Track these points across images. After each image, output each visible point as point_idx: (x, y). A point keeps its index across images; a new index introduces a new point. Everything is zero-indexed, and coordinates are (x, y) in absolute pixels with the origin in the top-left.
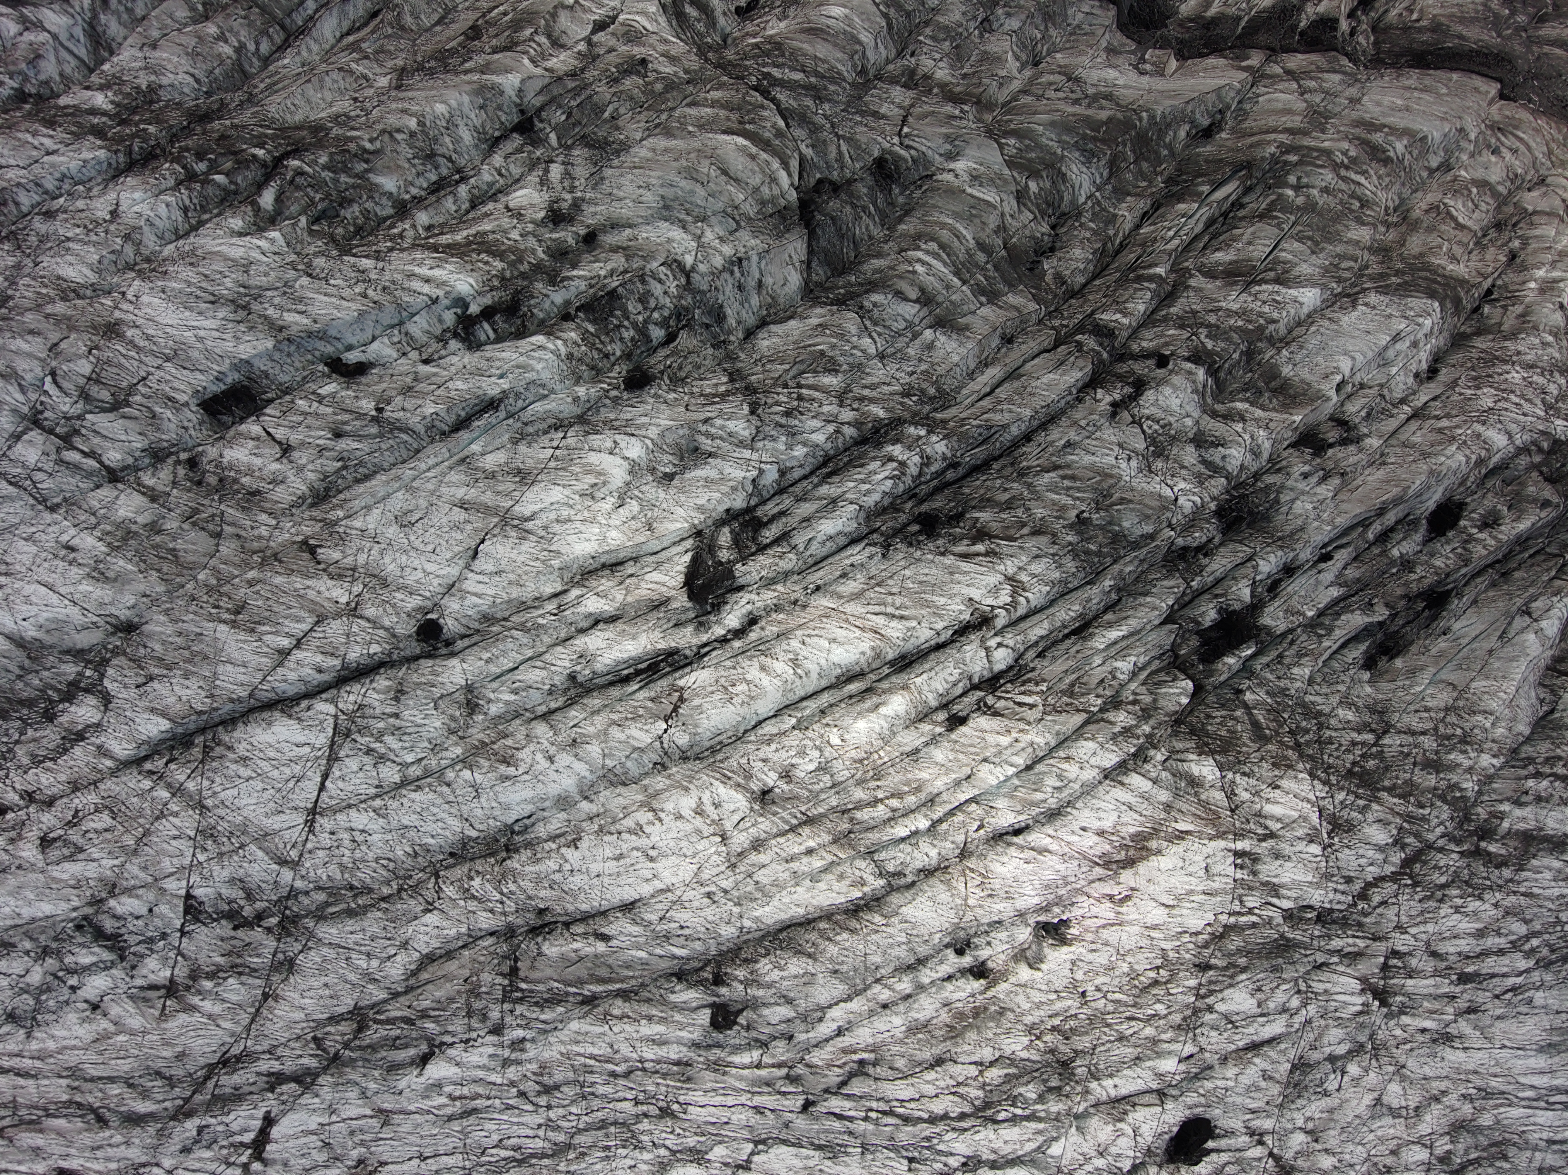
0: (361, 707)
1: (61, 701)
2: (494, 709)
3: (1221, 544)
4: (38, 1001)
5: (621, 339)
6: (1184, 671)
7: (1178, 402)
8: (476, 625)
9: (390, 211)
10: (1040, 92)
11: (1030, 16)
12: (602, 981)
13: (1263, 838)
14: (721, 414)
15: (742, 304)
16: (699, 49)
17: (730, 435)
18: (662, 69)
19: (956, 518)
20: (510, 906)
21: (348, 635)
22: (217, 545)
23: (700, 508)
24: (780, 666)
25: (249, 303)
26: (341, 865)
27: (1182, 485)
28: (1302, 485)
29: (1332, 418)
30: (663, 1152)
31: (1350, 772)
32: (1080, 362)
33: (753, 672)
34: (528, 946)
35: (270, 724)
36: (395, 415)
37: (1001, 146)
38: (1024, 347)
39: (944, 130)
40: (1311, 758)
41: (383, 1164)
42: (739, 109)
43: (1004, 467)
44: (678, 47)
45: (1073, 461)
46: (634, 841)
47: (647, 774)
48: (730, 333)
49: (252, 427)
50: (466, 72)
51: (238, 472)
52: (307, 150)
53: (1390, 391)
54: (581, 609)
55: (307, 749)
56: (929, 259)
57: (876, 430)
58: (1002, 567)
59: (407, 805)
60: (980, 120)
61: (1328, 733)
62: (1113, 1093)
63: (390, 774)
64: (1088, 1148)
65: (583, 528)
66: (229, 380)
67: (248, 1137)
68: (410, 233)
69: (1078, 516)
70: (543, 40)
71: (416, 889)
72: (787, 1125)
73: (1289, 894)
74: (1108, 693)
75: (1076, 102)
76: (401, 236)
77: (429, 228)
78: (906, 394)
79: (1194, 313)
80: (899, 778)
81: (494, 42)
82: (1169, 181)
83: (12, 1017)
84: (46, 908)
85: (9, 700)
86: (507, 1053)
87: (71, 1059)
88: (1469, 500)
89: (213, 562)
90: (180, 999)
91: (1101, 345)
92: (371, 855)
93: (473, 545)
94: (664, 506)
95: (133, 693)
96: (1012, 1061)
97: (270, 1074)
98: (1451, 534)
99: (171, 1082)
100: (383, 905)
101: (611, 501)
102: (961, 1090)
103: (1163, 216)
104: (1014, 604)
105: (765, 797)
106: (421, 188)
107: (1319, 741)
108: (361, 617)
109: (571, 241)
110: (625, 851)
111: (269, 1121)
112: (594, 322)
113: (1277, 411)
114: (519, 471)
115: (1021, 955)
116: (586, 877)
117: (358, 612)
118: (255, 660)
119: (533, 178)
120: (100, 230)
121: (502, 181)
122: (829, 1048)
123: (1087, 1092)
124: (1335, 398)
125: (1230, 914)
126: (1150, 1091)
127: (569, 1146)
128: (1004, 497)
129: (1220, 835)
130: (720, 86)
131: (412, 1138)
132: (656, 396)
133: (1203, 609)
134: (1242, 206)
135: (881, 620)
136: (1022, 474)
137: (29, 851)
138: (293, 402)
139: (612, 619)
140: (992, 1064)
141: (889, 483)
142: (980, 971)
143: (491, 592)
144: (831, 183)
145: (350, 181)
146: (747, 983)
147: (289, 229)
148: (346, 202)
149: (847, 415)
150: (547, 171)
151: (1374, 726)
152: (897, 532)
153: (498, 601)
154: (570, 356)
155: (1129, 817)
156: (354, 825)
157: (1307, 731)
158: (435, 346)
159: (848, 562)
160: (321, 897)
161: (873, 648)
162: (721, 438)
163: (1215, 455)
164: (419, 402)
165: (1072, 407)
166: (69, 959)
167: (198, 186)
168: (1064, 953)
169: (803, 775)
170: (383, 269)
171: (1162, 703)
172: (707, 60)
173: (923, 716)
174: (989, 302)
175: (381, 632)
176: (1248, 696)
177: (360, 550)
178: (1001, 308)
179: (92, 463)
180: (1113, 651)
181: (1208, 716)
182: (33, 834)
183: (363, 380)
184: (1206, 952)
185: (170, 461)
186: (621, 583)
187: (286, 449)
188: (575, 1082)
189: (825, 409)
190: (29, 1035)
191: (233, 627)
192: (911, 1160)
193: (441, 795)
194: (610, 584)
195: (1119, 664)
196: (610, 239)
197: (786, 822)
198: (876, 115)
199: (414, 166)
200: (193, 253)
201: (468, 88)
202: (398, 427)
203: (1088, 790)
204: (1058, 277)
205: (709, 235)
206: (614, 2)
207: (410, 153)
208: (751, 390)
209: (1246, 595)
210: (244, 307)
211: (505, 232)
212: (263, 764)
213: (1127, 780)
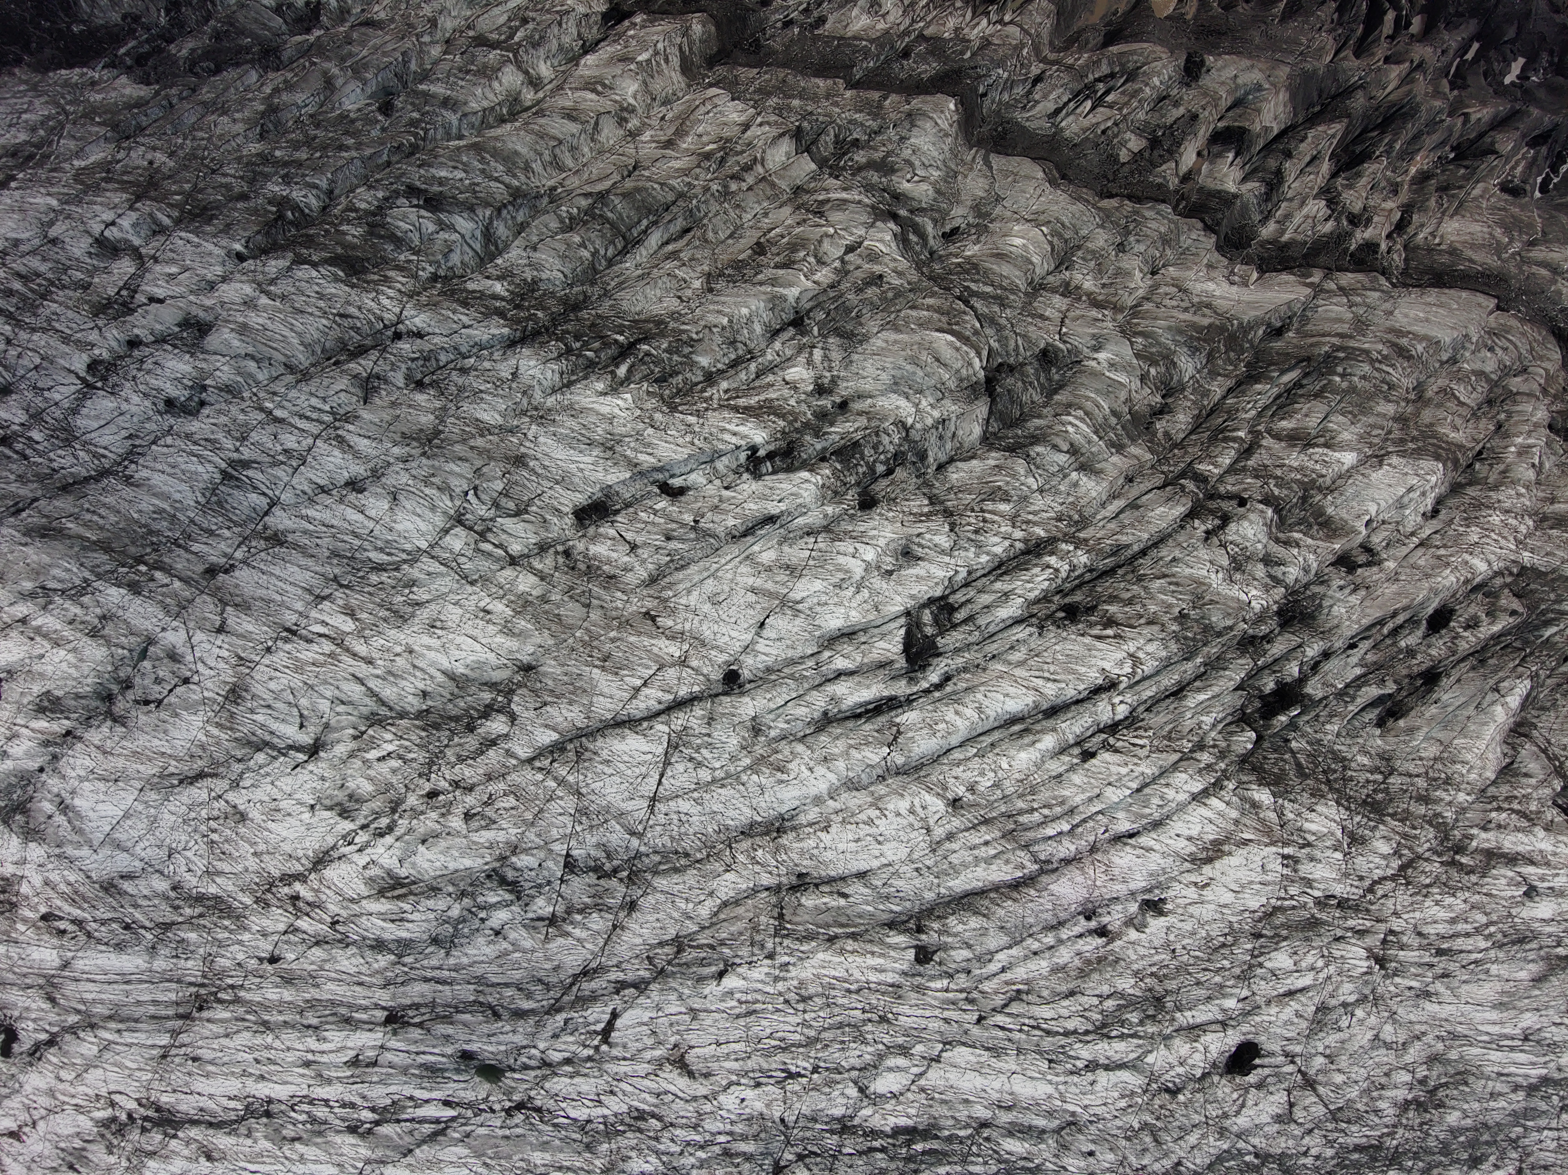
0: (685, 728)
1: (480, 718)
2: (773, 733)
3: (1280, 634)
4: (456, 929)
5: (857, 473)
6: (1249, 725)
7: (1253, 532)
8: (761, 674)
9: (702, 379)
10: (1159, 300)
11: (1154, 242)
12: (842, 926)
13: (1303, 847)
14: (928, 531)
15: (940, 448)
16: (917, 265)
17: (935, 545)
18: (893, 281)
19: (1091, 609)
20: (783, 870)
21: (679, 679)
22: (588, 612)
23: (912, 597)
24: (969, 712)
25: (613, 446)
26: (671, 837)
27: (1254, 592)
28: (1338, 595)
29: (1361, 546)
30: (881, 1047)
31: (1365, 801)
32: (1183, 501)
33: (950, 716)
34: (789, 899)
35: (623, 738)
36: (707, 525)
37: (1132, 343)
38: (1141, 485)
39: (1091, 331)
40: (1338, 790)
41: (691, 1047)
42: (948, 313)
43: (1126, 574)
44: (903, 264)
45: (1177, 572)
46: (867, 829)
47: (875, 783)
48: (928, 467)
49: (607, 530)
50: (761, 284)
51: (600, 561)
52: (653, 338)
53: (1404, 526)
54: (832, 667)
55: (650, 756)
56: (1076, 422)
57: (1038, 545)
58: (1126, 647)
59: (715, 797)
60: (1116, 321)
61: (1350, 772)
62: (1191, 1021)
63: (705, 775)
64: (1173, 1059)
65: (834, 609)
66: (595, 497)
67: (599, 1027)
68: (716, 396)
69: (1180, 612)
70: (812, 259)
71: (718, 856)
72: (966, 1032)
73: (1319, 886)
74: (1196, 739)
75: (1186, 310)
76: (711, 398)
77: (726, 391)
78: (1059, 519)
79: (1266, 466)
80: (1048, 794)
81: (777, 259)
82: (1249, 366)
83: (435, 941)
84: (467, 863)
85: (441, 716)
86: (777, 972)
87: (479, 970)
88: (1457, 607)
89: (585, 624)
90: (558, 928)
91: (1198, 488)
92: (691, 831)
93: (761, 619)
94: (887, 593)
95: (532, 714)
96: (1122, 995)
97: (617, 982)
98: (1443, 632)
99: (548, 987)
100: (697, 865)
101: (851, 590)
102: (1086, 1014)
103: (1243, 392)
104: (1133, 673)
105: (955, 803)
106: (724, 364)
107: (1344, 779)
108: (688, 666)
109: (829, 406)
110: (861, 836)
111: (615, 1015)
112: (841, 462)
113: (1322, 540)
114: (788, 567)
115: (1129, 922)
116: (834, 852)
117: (686, 663)
118: (619, 694)
119: (802, 359)
120: (505, 386)
121: (780, 360)
122: (996, 980)
123: (1173, 1019)
124: (1364, 532)
125: (1277, 899)
126: (1217, 1022)
127: (817, 1040)
128: (1126, 595)
129: (1273, 843)
130: (933, 295)
131: (712, 1030)
132: (880, 514)
133: (1265, 681)
134: (1301, 386)
135: (1039, 682)
136: (1140, 579)
137: (456, 822)
138: (635, 513)
139: (851, 673)
140: (1108, 997)
141: (1046, 584)
142: (1102, 932)
143: (774, 653)
144: (1009, 366)
145: (680, 359)
146: (940, 933)
147: (635, 391)
148: (675, 373)
149: (1018, 534)
150: (811, 354)
152: (1049, 617)
153: (778, 658)
154: (823, 486)
155: (1209, 828)
156: (680, 810)
157: (1335, 771)
158: (732, 477)
159: (1014, 638)
160: (657, 858)
161: (1033, 701)
162: (928, 547)
163: (1278, 571)
164: (723, 517)
165: (1177, 532)
166: (480, 899)
167: (573, 358)
168: (1162, 922)
169: (984, 788)
170: (703, 424)
171: (1233, 747)
172: (922, 273)
173: (1063, 751)
174: (1118, 452)
175: (701, 678)
176: (1294, 744)
177: (686, 619)
178: (1125, 456)
179: (501, 552)
180: (1200, 708)
181: (1265, 758)
182: (459, 810)
183: (682, 498)
184: (1260, 925)
185: (552, 551)
186: (858, 647)
187: (634, 547)
188: (823, 994)
189: (1002, 529)
190: (448, 954)
191: (603, 671)
192: (1050, 1061)
193: (738, 791)
194: (850, 648)
195: (1204, 718)
196: (857, 406)
197: (970, 821)
198: (1042, 317)
199: (722, 349)
200: (571, 407)
201: (764, 297)
202: (708, 534)
203: (1181, 808)
204: (1167, 434)
205: (924, 403)
206: (861, 232)
207: (719, 340)
208: (948, 513)
209: (1295, 671)
210: (610, 449)
211: (786, 399)
212: (620, 765)
213: (1208, 802)
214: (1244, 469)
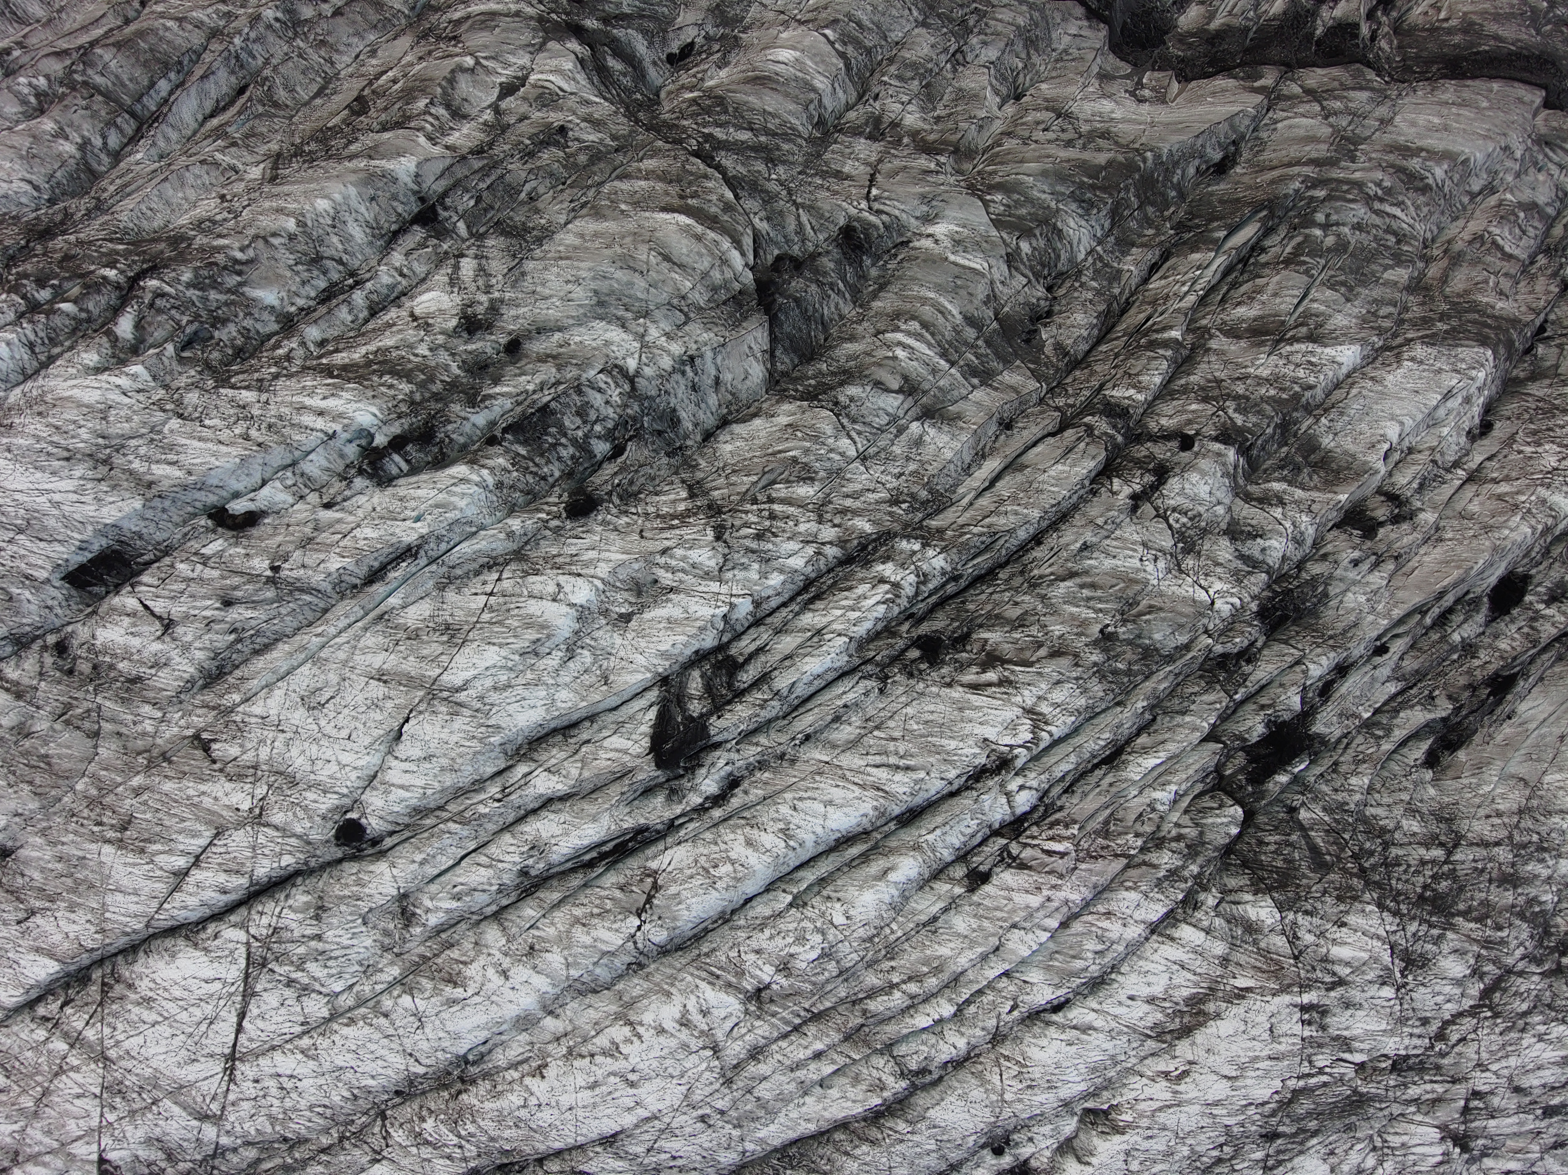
0: (276, 930)
2: (434, 919)
3: (1265, 645)
5: (559, 459)
6: (1230, 794)
7: (1207, 488)
8: (407, 820)
9: (276, 327)
10: (1026, 134)
11: (1010, 43)
13: (1331, 987)
14: (681, 543)
15: (698, 405)
16: (627, 108)
17: (694, 566)
18: (585, 137)
19: (962, 640)
20: (471, 1150)
21: (254, 848)
22: (96, 747)
23: (663, 655)
24: (769, 839)
25: (110, 457)
26: (270, 1116)
27: (1218, 586)
28: (1352, 574)
29: (1379, 491)
31: (1421, 897)
32: (1092, 450)
33: (739, 850)
35: (173, 956)
36: (294, 574)
37: (987, 204)
38: (1025, 433)
39: (918, 189)
40: (1379, 885)
42: (679, 181)
43: (1012, 577)
44: (603, 108)
45: (1092, 567)
46: (611, 1064)
47: (621, 977)
48: (686, 437)
49: (127, 600)
50: (351, 158)
51: (114, 655)
52: (166, 267)
53: (1442, 454)
54: (530, 791)
55: (218, 985)
56: (910, 341)
57: (863, 547)
58: (1019, 699)
59: (339, 1043)
60: (959, 172)
61: (1394, 851)
63: (316, 1007)
65: (526, 694)
66: (96, 547)
68: (299, 353)
69: (1101, 631)
70: (441, 111)
71: (360, 1136)
73: (1362, 1046)
74: (1148, 828)
75: (1069, 143)
76: (288, 357)
77: (322, 343)
78: (895, 501)
79: (1219, 382)
80: (915, 955)
81: (384, 117)
82: (1180, 227)
88: (1533, 572)
89: (92, 768)
91: (1114, 427)
92: (303, 1104)
93: (396, 725)
94: (622, 654)
95: (14, 930)
98: (1515, 612)
100: (324, 1158)
101: (558, 655)
103: (1173, 268)
104: (1036, 740)
105: (760, 995)
106: (308, 298)
107: (1386, 864)
108: (267, 825)
109: (489, 350)
110: (600, 1078)
112: (525, 443)
113: (1319, 490)
114: (447, 628)
115: (1067, 1147)
116: (556, 1111)
117: (264, 819)
118: (147, 887)
119: (441, 277)
121: (404, 282)
124: (1383, 470)
125: (1299, 1078)
128: (1013, 613)
129: (1285, 989)
130: (655, 153)
132: (604, 523)
133: (1249, 723)
134: (1263, 250)
135: (882, 774)
136: (1034, 585)
138: (172, 566)
139: (568, 796)
141: (882, 608)
142: (1022, 1171)
143: (420, 782)
144: (793, 259)
145: (222, 297)
147: (154, 360)
148: (219, 322)
149: (828, 533)
150: (457, 267)
151: (1443, 838)
152: (894, 660)
153: (429, 792)
154: (500, 485)
155: (1181, 978)
156: (280, 1071)
157: (1371, 853)
158: (337, 485)
159: (840, 703)
160: (251, 1154)
161: (876, 808)
162: (683, 571)
163: (1253, 548)
164: (322, 556)
165: (1086, 501)
167: (42, 318)
168: (1117, 1143)
169: (804, 965)
170: (267, 403)
171: (1209, 836)
172: (637, 121)
173: (938, 874)
174: (983, 383)
175: (293, 841)
176: (1304, 815)
177: (262, 742)
178: (996, 389)
180: (1149, 780)
181: (1261, 843)
183: (254, 532)
184: (1274, 1121)
185: (36, 646)
186: (577, 752)
187: (168, 625)
189: (802, 528)
191: (120, 848)
193: (378, 1028)
194: (563, 755)
195: (1158, 795)
196: (537, 346)
197: (787, 1022)
198: (839, 175)
199: (298, 273)
200: (41, 399)
201: (353, 178)
202: (299, 588)
203: (1134, 949)
204: (1059, 347)
205: (654, 333)
206: (523, 59)
207: (291, 259)
208: (714, 510)
209: (1295, 702)
210: (105, 462)
211: (411, 346)
212: (169, 1005)
213: (1176, 934)
214: (1185, 390)
